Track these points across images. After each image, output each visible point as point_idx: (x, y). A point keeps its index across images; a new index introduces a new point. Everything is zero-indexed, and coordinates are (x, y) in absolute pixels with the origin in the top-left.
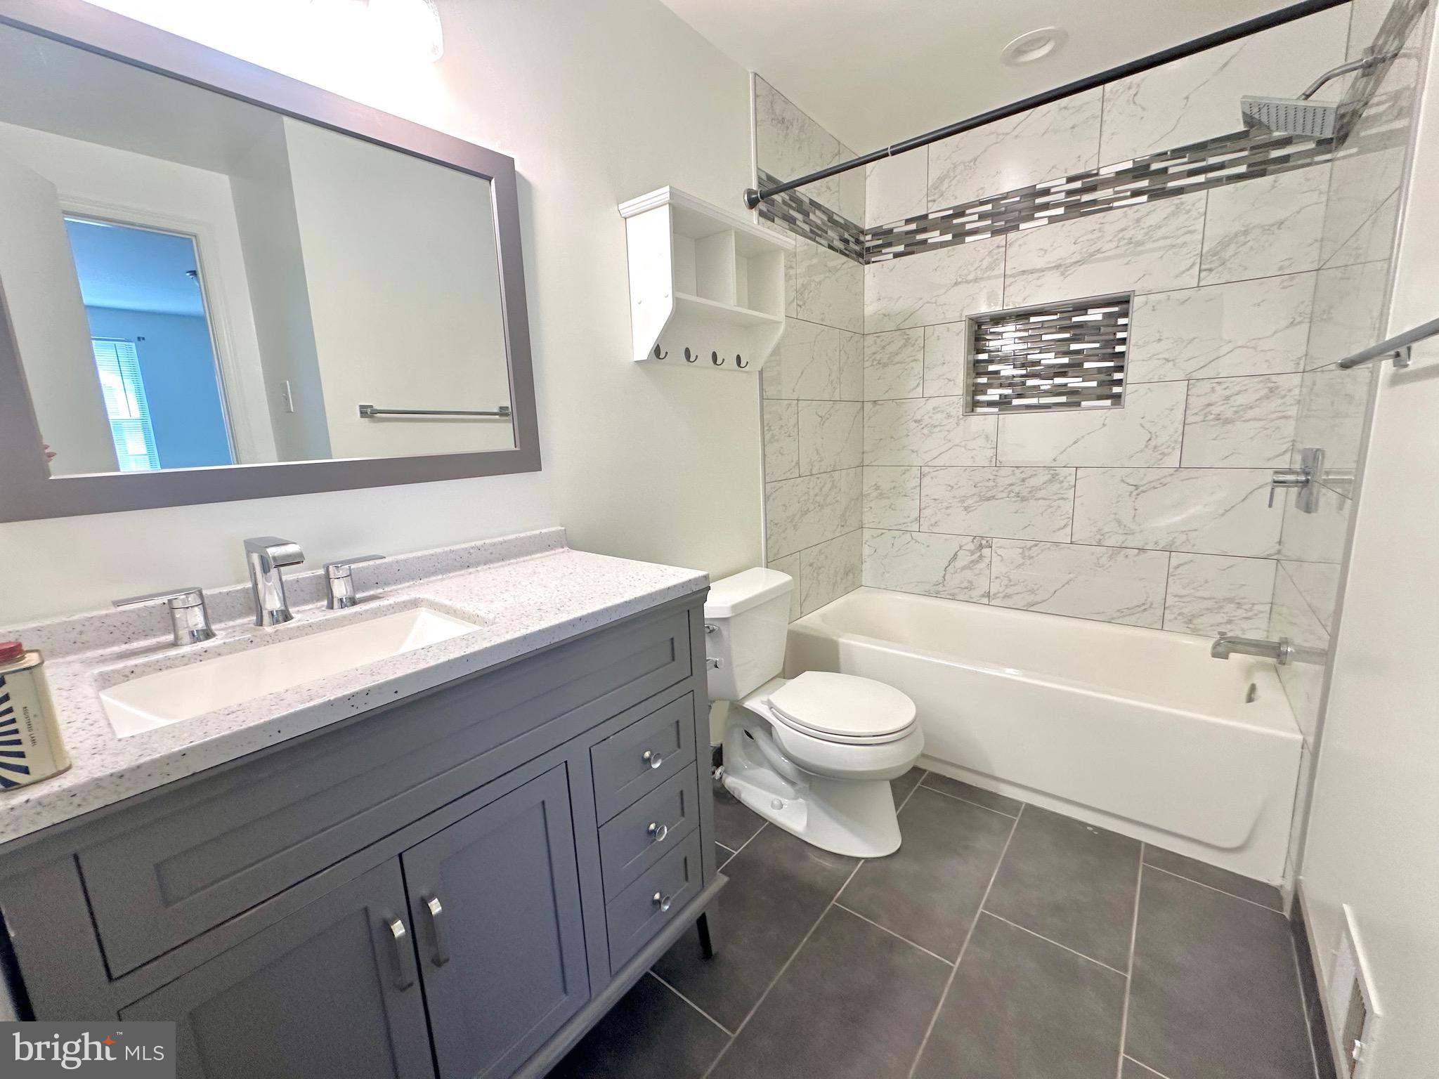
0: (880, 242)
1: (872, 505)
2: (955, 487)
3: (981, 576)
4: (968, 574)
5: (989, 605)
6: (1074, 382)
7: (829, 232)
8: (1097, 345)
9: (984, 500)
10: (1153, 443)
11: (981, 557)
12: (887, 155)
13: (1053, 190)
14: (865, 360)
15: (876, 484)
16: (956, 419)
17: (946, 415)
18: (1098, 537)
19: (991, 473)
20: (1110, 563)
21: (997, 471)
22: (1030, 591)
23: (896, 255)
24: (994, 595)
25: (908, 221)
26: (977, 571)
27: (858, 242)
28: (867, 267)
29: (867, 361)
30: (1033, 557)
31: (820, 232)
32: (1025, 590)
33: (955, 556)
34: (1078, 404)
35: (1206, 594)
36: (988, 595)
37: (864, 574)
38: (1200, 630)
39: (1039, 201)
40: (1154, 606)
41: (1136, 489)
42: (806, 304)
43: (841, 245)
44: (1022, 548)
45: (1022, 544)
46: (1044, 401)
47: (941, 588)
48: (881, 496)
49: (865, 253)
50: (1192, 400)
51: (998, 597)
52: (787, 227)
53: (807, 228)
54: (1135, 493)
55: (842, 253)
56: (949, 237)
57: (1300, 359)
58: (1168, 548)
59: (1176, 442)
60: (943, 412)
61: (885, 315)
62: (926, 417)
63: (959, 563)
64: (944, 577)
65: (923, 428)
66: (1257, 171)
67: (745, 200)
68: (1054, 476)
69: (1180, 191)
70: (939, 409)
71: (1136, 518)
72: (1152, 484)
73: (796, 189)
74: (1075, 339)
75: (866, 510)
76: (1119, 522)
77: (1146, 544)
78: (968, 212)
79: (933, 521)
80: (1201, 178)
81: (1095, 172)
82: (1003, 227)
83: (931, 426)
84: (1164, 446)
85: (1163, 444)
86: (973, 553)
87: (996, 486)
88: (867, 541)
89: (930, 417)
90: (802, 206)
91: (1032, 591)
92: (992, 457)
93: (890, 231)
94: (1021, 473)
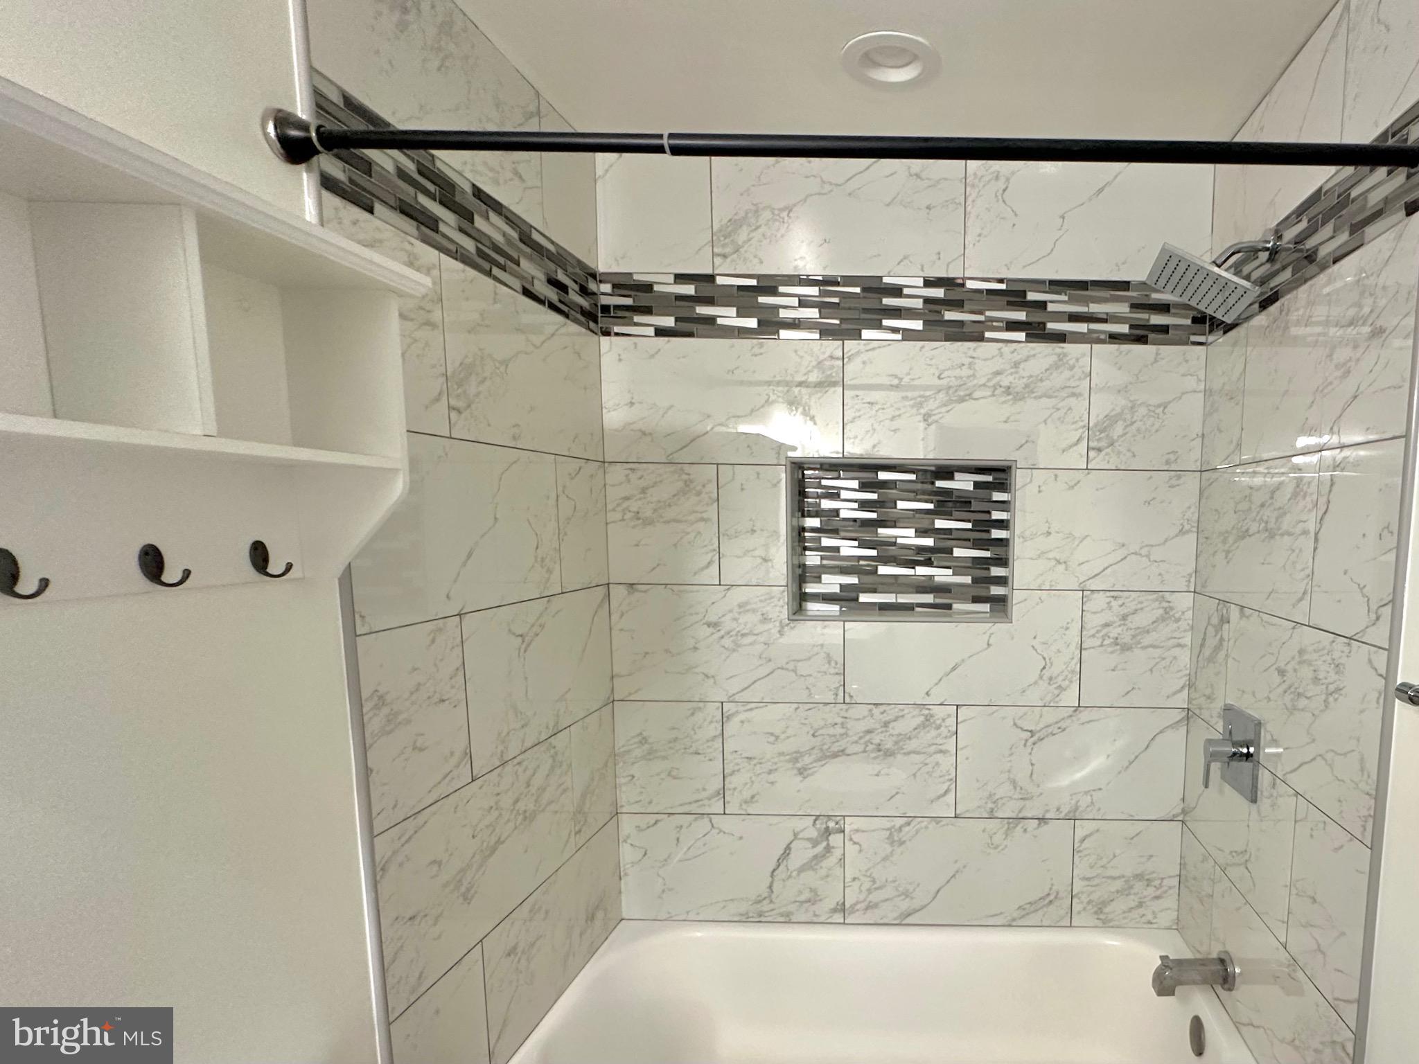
0: (628, 301)
1: (635, 770)
2: (783, 736)
3: (829, 879)
4: (809, 878)
5: (844, 923)
6: (942, 575)
7: (524, 263)
8: (969, 526)
9: (829, 757)
10: (1047, 673)
11: (828, 849)
12: (659, 149)
13: (906, 291)
14: (610, 507)
15: (641, 734)
16: (777, 624)
17: (760, 617)
18: (990, 805)
19: (838, 714)
20: (1005, 842)
21: (847, 710)
22: (903, 894)
23: (661, 332)
24: (853, 906)
25: (680, 278)
26: (823, 872)
27: (584, 291)
28: (605, 340)
29: (614, 510)
30: (904, 842)
31: (501, 260)
32: (897, 893)
33: (787, 850)
34: (949, 607)
35: (1116, 873)
36: (842, 908)
37: (623, 897)
38: (1111, 920)
39: (888, 301)
40: (1061, 895)
41: (1032, 737)
42: (473, 406)
43: (552, 294)
44: (888, 829)
45: (886, 823)
46: (904, 599)
47: (765, 906)
48: (650, 755)
49: (600, 315)
50: (1087, 616)
51: (858, 910)
52: (415, 232)
53: (469, 245)
54: (1029, 743)
55: (552, 307)
56: (752, 323)
57: (1190, 575)
58: (1071, 816)
59: (1073, 672)
60: (754, 611)
61: (644, 433)
62: (729, 616)
63: (796, 861)
64: (770, 887)
65: (722, 637)
66: (1140, 335)
67: (266, 134)
68: (928, 718)
69: (1061, 338)
70: (748, 607)
71: (1034, 777)
72: (1050, 730)
73: (435, 152)
74: (939, 512)
75: (623, 780)
76: (1014, 783)
77: (1047, 811)
78: (782, 289)
79: (747, 794)
80: (1082, 327)
81: (960, 281)
82: (837, 327)
83: (737, 635)
84: (1061, 678)
85: (1058, 675)
86: (815, 843)
87: (846, 734)
88: (628, 837)
89: (735, 619)
90: (454, 195)
91: (906, 895)
92: (837, 689)
93: (648, 287)
94: (882, 713)
